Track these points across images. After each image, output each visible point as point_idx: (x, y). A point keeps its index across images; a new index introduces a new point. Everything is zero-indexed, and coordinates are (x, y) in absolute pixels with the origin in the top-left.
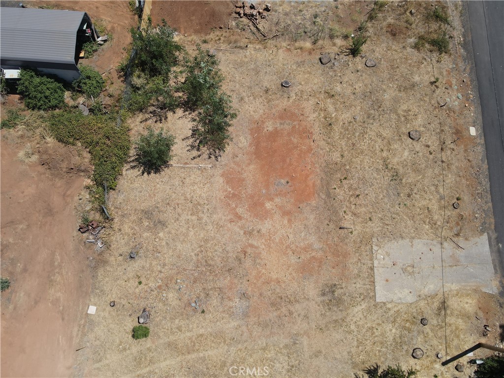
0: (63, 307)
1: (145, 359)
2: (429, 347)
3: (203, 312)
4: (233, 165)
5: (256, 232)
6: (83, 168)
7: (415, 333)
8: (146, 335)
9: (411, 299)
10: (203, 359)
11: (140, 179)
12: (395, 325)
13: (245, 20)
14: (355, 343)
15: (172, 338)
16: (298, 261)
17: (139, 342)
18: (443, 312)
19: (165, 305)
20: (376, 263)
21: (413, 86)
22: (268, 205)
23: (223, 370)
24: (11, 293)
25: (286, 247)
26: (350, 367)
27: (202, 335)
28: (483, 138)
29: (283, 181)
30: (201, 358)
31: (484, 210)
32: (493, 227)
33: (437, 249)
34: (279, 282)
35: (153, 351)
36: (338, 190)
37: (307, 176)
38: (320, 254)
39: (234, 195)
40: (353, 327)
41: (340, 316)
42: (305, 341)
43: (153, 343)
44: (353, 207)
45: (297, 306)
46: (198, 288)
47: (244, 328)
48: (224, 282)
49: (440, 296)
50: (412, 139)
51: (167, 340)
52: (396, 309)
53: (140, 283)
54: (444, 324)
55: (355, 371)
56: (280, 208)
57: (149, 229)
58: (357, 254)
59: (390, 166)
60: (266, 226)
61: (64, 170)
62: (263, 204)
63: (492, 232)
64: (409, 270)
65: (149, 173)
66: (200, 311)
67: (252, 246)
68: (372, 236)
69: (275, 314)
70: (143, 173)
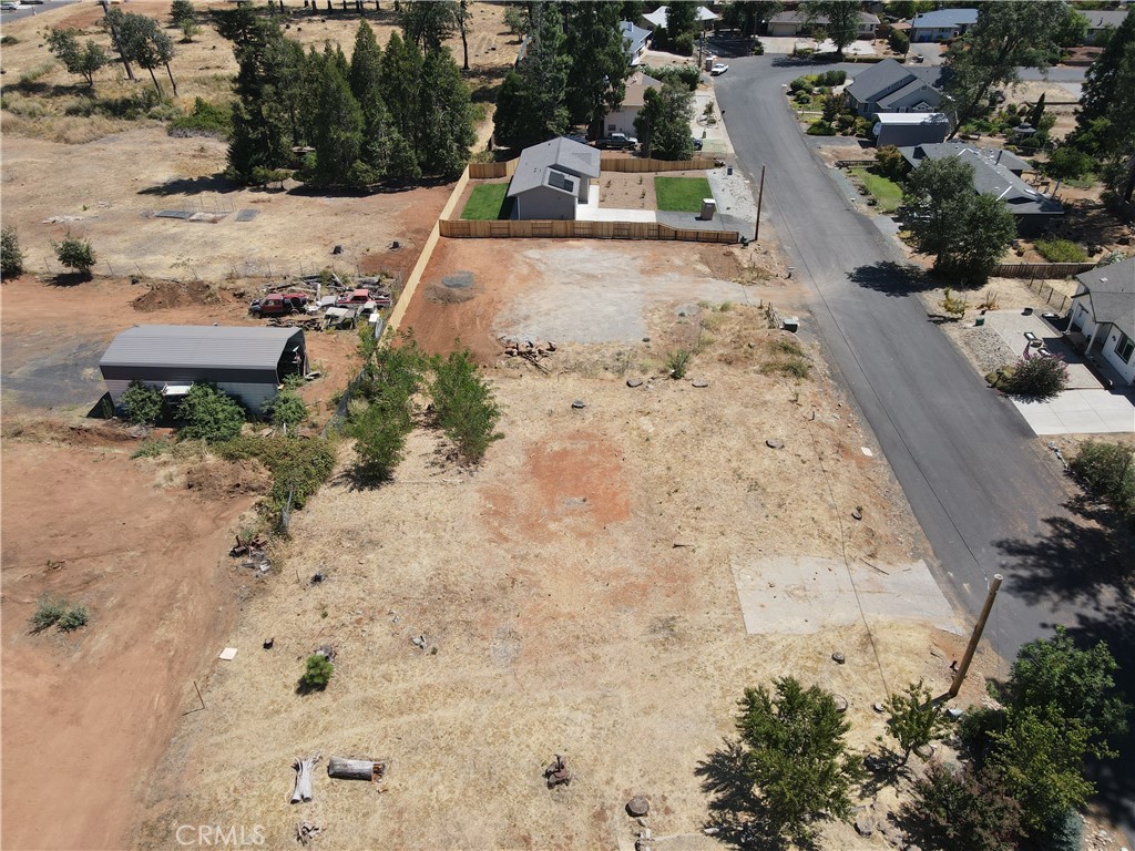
0: (176, 651)
1: (315, 725)
2: (856, 696)
3: (434, 652)
4: (496, 483)
5: (532, 556)
6: (255, 485)
7: (826, 675)
8: (322, 687)
9: (807, 629)
10: (429, 724)
11: (346, 497)
12: (786, 664)
13: (519, 359)
14: (719, 693)
15: (371, 692)
16: (607, 589)
17: (307, 699)
18: (870, 648)
19: (364, 644)
20: (739, 585)
21: (765, 403)
22: (553, 526)
23: (467, 738)
24: (85, 636)
25: (585, 573)
26: (714, 727)
27: (429, 686)
28: (885, 459)
29: (578, 500)
30: (425, 722)
31: (910, 534)
32: (931, 553)
33: (841, 570)
34: (573, 617)
35: (331, 711)
36: (665, 505)
37: (615, 494)
38: (641, 581)
39: (496, 513)
40: (710, 669)
41: (685, 656)
42: (624, 694)
43: (335, 700)
44: (693, 521)
45: (608, 648)
46: (429, 622)
47: (510, 678)
48: (476, 614)
49: (860, 626)
50: (772, 447)
51: (361, 694)
52: (784, 643)
53: (325, 615)
54: (876, 664)
55: (723, 734)
56: (573, 529)
57: (350, 550)
58: (706, 577)
59: (744, 477)
60: (549, 550)
61: (225, 488)
62: (544, 526)
63: (932, 558)
64: (799, 593)
65: (361, 490)
66: (428, 650)
67: (524, 572)
68: (729, 553)
69: (567, 659)
70: (352, 489)
